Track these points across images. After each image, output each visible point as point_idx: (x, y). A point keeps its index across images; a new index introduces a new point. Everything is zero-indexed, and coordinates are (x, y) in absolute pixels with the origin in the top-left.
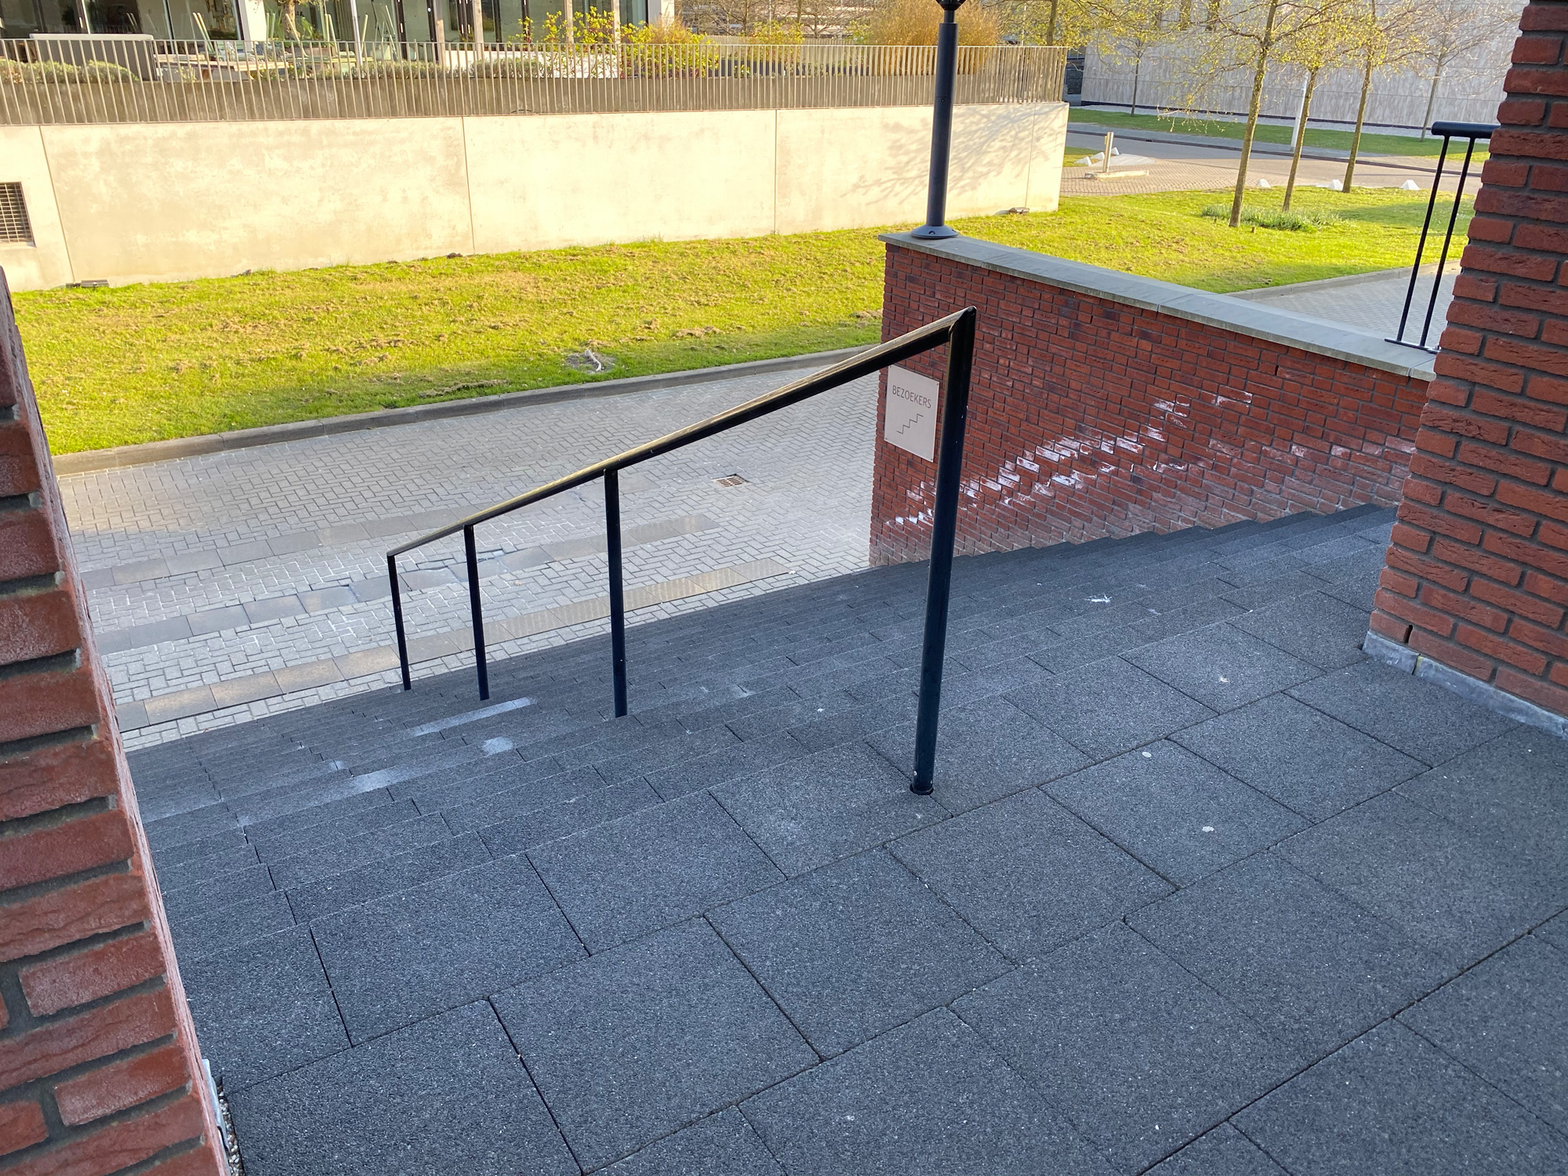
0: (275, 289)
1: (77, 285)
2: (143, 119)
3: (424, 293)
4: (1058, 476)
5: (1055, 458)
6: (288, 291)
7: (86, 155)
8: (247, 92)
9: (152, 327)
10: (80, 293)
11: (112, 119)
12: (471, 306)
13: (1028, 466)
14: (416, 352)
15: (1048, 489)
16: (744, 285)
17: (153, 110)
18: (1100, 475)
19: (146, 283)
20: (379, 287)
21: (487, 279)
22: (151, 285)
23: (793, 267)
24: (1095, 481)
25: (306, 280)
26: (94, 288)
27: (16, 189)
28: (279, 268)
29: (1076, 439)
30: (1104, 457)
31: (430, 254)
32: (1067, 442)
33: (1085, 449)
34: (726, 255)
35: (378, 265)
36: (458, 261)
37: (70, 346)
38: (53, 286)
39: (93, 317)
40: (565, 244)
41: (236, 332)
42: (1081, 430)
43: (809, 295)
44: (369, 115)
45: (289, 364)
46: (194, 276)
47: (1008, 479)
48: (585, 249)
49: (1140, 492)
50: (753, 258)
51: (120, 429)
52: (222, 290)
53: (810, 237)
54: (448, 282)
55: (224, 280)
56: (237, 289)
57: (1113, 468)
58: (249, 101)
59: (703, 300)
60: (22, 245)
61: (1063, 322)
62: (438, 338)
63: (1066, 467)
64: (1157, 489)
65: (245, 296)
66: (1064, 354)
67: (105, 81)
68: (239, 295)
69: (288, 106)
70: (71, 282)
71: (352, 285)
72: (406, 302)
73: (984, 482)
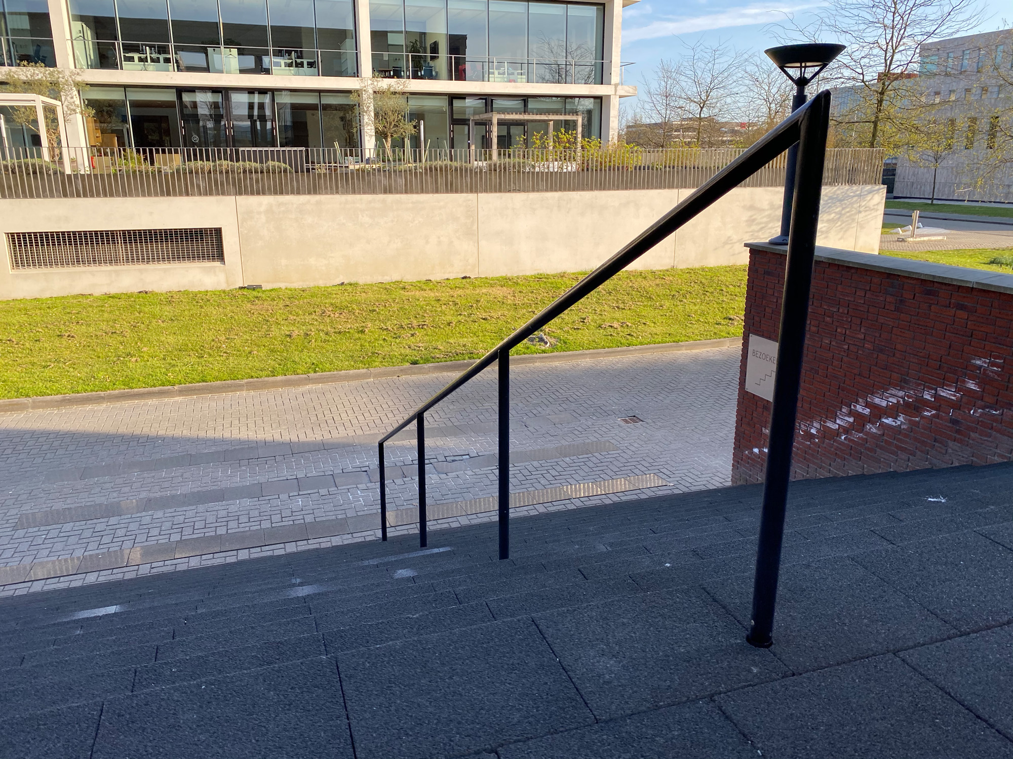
0: (356, 293)
1: (245, 288)
2: (292, 193)
3: (444, 297)
4: (886, 418)
5: (884, 404)
6: (364, 294)
7: (259, 213)
8: (353, 178)
9: (281, 311)
10: (245, 292)
11: (276, 193)
12: (472, 306)
13: (860, 410)
14: (434, 332)
15: (878, 428)
16: (650, 298)
17: (298, 188)
18: (923, 417)
19: (283, 288)
20: (417, 293)
21: (484, 291)
22: (286, 289)
23: (685, 288)
24: (918, 422)
25: (375, 288)
26: (254, 289)
27: (218, 231)
28: (361, 281)
29: (902, 389)
30: (926, 403)
31: (451, 276)
32: (894, 392)
33: (909, 397)
34: (640, 279)
35: (419, 282)
36: (468, 280)
37: (233, 321)
38: (232, 287)
39: (249, 305)
40: (536, 272)
41: (329, 316)
42: (906, 382)
43: (695, 305)
44: (422, 192)
45: (357, 335)
46: (312, 285)
47: (843, 420)
48: (548, 275)
49: (958, 432)
50: (658, 281)
51: (250, 369)
52: (326, 293)
53: (698, 269)
54: (460, 292)
55: (328, 288)
56: (334, 292)
57: (934, 412)
58: (353, 184)
59: (621, 306)
60: (217, 264)
61: (889, 299)
62: (449, 324)
63: (893, 412)
64: (974, 430)
65: (338, 296)
66: (890, 323)
67: (274, 172)
68: (334, 296)
69: (375, 187)
70: (241, 286)
71: (402, 292)
72: (433, 303)
73: (825, 422)
